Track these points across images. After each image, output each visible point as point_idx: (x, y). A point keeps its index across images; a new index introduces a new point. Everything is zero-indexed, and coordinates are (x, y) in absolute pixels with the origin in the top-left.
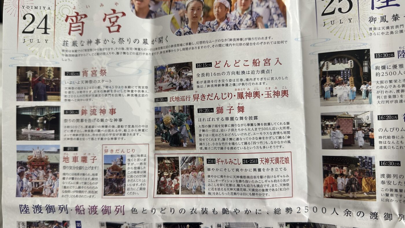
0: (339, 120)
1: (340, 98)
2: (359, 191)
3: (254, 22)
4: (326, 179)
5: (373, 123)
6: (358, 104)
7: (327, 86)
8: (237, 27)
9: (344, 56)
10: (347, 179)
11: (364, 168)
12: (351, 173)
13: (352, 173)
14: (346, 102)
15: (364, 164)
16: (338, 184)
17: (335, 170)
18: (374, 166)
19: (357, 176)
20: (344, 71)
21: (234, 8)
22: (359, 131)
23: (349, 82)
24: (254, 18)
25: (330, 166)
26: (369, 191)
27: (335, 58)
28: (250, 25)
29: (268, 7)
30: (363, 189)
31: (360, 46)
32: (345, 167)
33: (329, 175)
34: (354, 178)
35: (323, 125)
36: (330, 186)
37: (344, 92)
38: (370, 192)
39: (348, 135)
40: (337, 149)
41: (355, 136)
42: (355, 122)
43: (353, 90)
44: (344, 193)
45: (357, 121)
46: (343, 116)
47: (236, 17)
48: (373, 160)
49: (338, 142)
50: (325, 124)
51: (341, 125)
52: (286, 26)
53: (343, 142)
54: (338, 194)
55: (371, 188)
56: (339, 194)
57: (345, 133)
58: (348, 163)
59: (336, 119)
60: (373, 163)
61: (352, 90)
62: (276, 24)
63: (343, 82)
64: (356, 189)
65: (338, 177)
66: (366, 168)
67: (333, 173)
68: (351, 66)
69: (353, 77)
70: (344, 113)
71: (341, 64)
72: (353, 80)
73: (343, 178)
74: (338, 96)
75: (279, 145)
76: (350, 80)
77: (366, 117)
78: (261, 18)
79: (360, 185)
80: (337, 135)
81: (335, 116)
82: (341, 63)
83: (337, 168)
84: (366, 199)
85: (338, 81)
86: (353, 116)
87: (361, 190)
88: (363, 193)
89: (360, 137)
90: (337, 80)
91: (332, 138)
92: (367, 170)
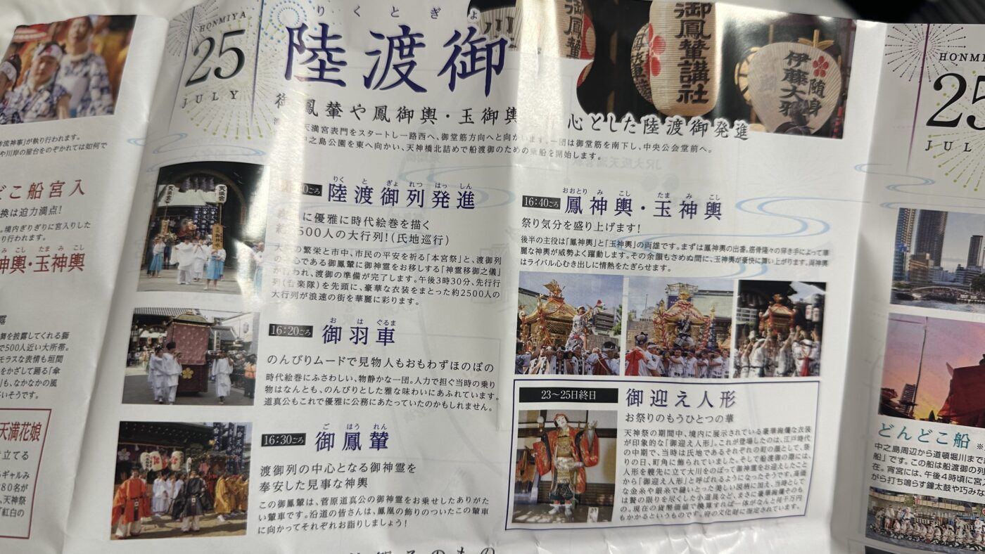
0: (175, 327)
1: (183, 273)
2: (207, 513)
3: (52, 105)
4: (123, 486)
5: (257, 342)
6: (226, 292)
7: (160, 243)
8: (19, 117)
9: (209, 173)
10: (180, 482)
11: (224, 451)
12: (191, 467)
13: (194, 466)
14: (197, 284)
15: (224, 443)
16: (154, 498)
17: (150, 459)
18: (248, 447)
19: (206, 473)
20: (201, 209)
21: (22, 80)
22: (220, 360)
23: (210, 236)
24: (55, 99)
25: (137, 449)
26: (231, 512)
27: (186, 177)
28: (44, 112)
29: (86, 75)
30: (217, 506)
31: (248, 155)
32: (177, 450)
33: (133, 474)
34: (197, 479)
35: (135, 339)
36: (133, 504)
37: (197, 258)
38: (233, 514)
39: (192, 367)
40: (161, 403)
41: (211, 370)
42: (213, 336)
43: (219, 257)
44: (168, 521)
45: (218, 334)
46: (185, 318)
47: (21, 97)
48: (247, 433)
49: (167, 384)
50: (138, 335)
51: (179, 342)
52: (111, 112)
53: (178, 386)
54: (153, 526)
55: (236, 503)
56: (153, 523)
57: (186, 363)
58: (185, 441)
59: (168, 325)
60: (246, 440)
61: (215, 257)
62: (93, 109)
63: (196, 234)
64: (199, 507)
65: (156, 478)
66: (229, 453)
67: (144, 467)
68: (221, 198)
69: (222, 224)
70: (190, 311)
71: (198, 191)
72: (221, 231)
73: (168, 479)
74: (179, 267)
75: (30, 390)
76: (214, 232)
77: (242, 327)
78: (66, 98)
79: (210, 495)
80: (165, 368)
81: (166, 318)
82: (199, 188)
83: (155, 454)
84: (222, 532)
85: (186, 232)
86: (210, 320)
87: (212, 510)
88: (216, 517)
89: (223, 374)
90: (184, 229)
91: (152, 373)
92: (231, 459)
